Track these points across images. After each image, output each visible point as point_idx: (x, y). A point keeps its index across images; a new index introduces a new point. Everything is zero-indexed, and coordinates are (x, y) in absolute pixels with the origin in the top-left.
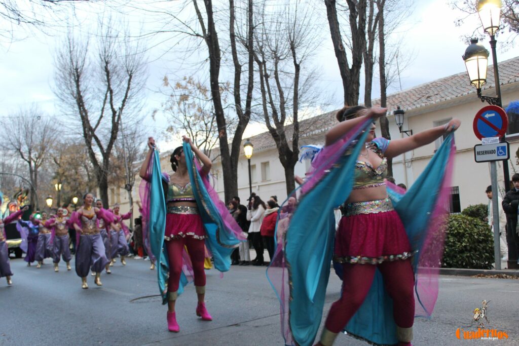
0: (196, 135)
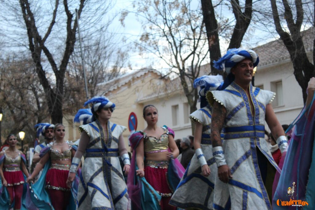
0: (181, 46)
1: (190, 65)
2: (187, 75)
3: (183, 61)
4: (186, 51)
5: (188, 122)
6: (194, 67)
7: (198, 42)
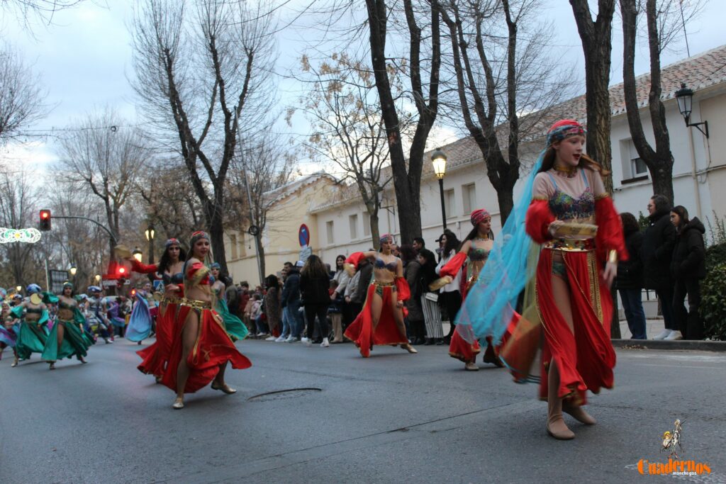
0: (357, 146)
1: (369, 168)
2: (366, 179)
3: (361, 164)
4: (363, 152)
5: (369, 234)
6: (374, 170)
7: (377, 141)
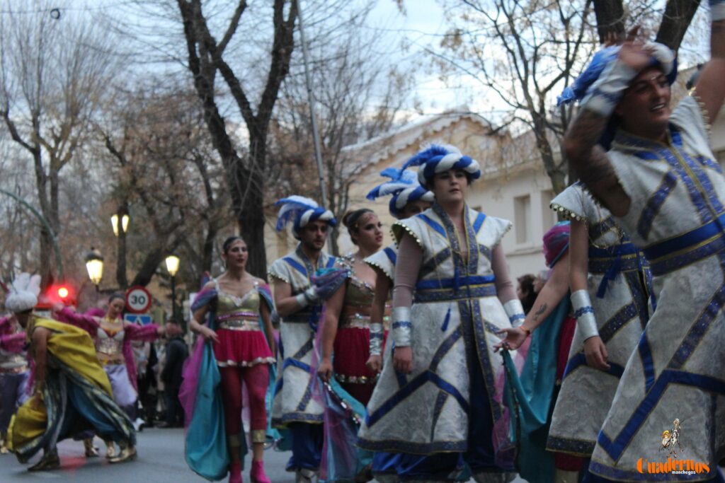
0: (536, 58)
2: (551, 126)
3: (542, 94)
7: (576, 48)
